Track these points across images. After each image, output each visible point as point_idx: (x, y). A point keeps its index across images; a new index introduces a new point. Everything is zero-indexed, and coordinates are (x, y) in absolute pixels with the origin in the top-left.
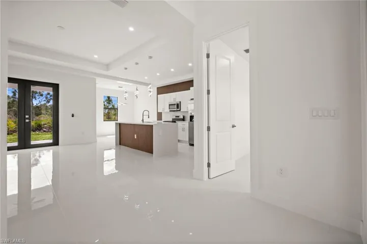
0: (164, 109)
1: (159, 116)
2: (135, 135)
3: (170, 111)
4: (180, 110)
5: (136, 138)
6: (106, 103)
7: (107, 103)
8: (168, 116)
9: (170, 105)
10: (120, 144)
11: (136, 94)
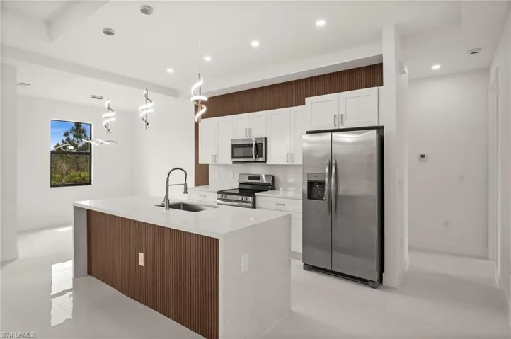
0: (215, 157)
1: (202, 175)
2: (141, 255)
3: (234, 162)
4: (265, 162)
5: (141, 263)
6: (71, 136)
7: (75, 136)
8: (228, 176)
9: (234, 146)
10: (90, 273)
11: (142, 114)
